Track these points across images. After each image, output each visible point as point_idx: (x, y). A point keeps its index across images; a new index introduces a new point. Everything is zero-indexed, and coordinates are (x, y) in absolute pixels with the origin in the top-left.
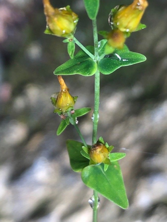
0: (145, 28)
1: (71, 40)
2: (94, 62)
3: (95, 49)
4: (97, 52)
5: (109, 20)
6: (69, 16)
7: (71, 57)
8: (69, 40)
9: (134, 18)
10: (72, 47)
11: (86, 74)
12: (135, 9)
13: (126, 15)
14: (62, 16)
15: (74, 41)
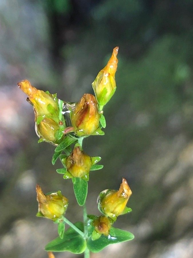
0: (131, 211)
1: (61, 221)
2: (84, 240)
3: (85, 227)
4: (86, 230)
5: (97, 202)
6: (59, 202)
7: (61, 237)
8: (60, 221)
9: (119, 204)
10: (62, 227)
11: (75, 252)
12: (120, 197)
13: (112, 201)
14: (53, 201)
15: (65, 222)
